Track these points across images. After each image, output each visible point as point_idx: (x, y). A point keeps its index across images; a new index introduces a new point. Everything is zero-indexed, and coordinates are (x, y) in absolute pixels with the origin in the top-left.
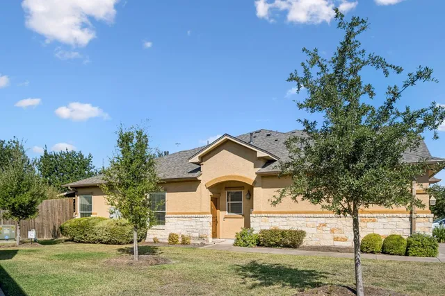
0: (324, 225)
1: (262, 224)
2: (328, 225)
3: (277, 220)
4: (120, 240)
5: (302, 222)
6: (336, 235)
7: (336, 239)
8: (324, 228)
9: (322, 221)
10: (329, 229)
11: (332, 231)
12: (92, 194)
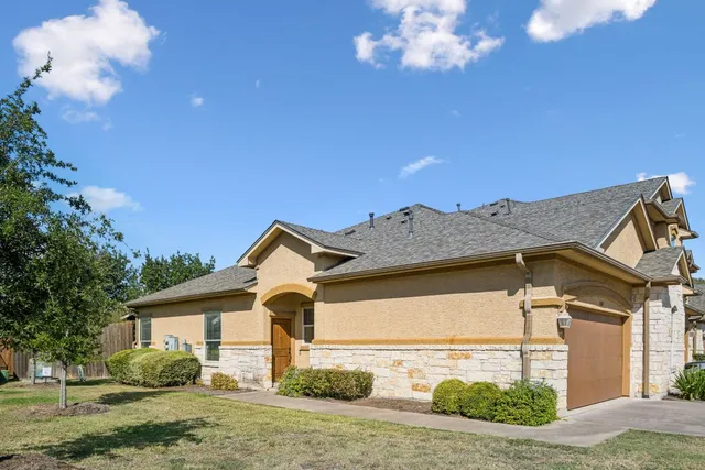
0: (400, 363)
1: (323, 360)
2: (404, 364)
3: (341, 353)
4: (153, 382)
5: (372, 357)
6: (416, 380)
7: (415, 387)
8: (401, 369)
9: (397, 355)
10: (405, 370)
11: (410, 374)
12: (151, 316)
